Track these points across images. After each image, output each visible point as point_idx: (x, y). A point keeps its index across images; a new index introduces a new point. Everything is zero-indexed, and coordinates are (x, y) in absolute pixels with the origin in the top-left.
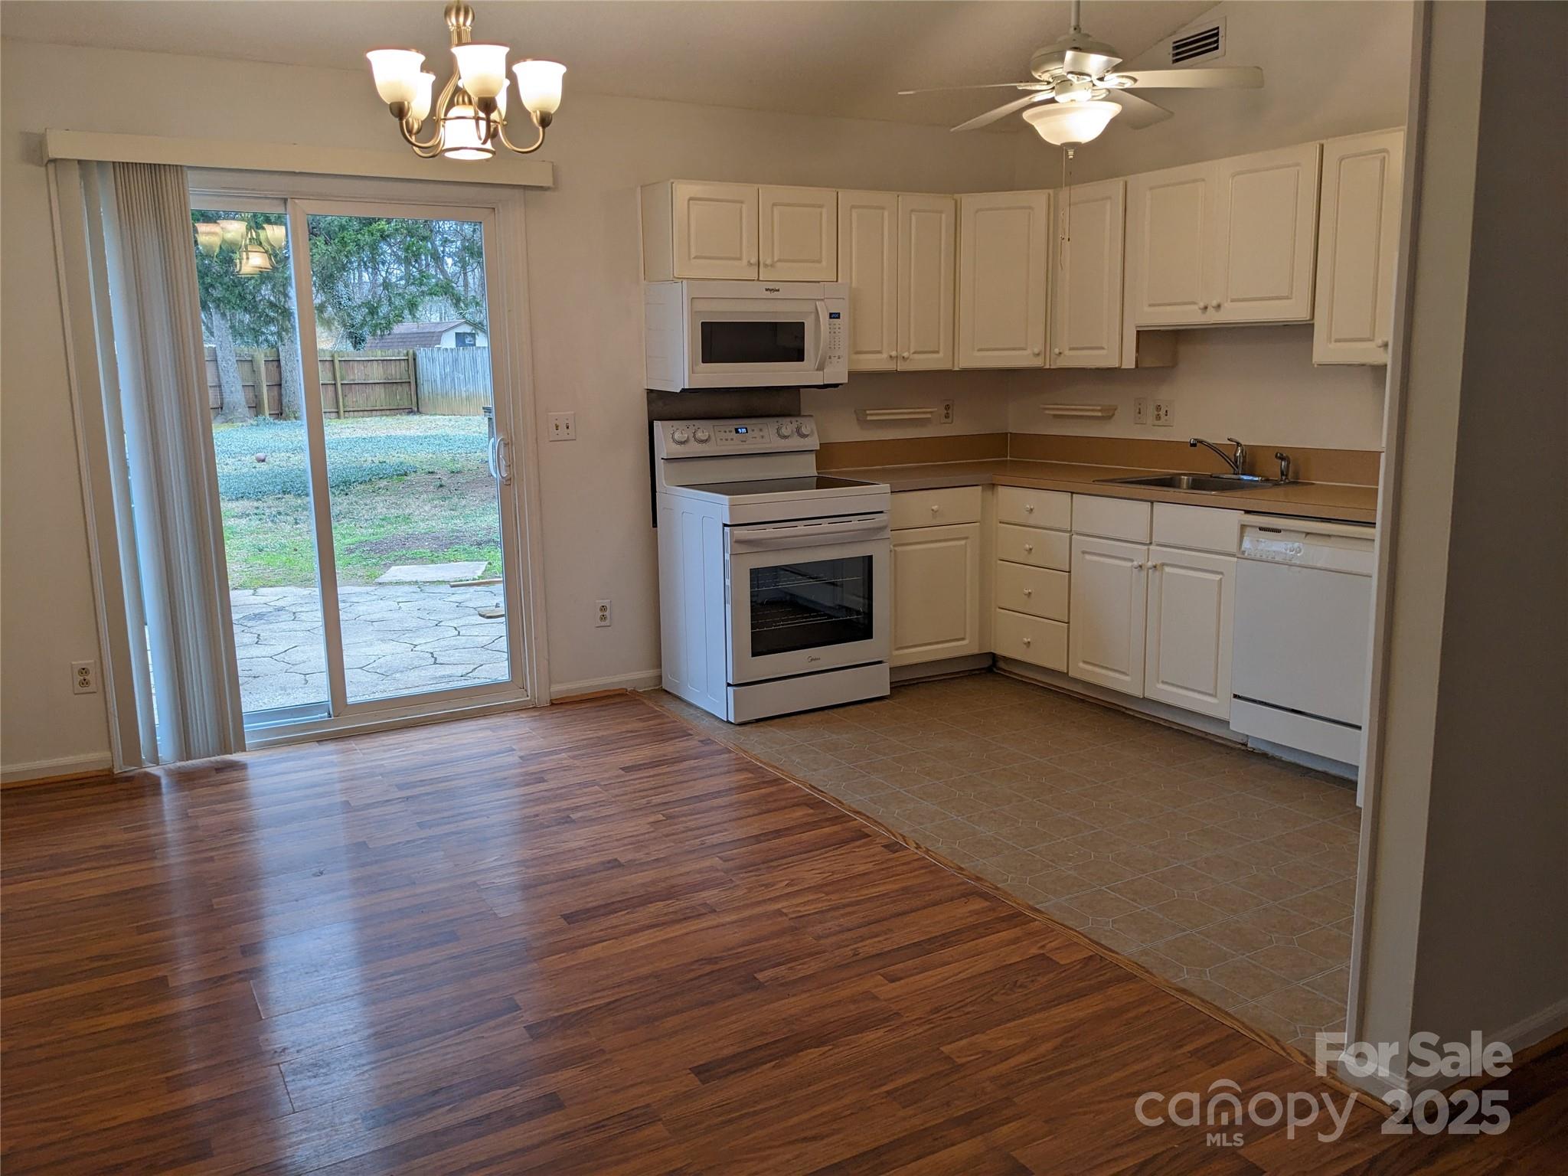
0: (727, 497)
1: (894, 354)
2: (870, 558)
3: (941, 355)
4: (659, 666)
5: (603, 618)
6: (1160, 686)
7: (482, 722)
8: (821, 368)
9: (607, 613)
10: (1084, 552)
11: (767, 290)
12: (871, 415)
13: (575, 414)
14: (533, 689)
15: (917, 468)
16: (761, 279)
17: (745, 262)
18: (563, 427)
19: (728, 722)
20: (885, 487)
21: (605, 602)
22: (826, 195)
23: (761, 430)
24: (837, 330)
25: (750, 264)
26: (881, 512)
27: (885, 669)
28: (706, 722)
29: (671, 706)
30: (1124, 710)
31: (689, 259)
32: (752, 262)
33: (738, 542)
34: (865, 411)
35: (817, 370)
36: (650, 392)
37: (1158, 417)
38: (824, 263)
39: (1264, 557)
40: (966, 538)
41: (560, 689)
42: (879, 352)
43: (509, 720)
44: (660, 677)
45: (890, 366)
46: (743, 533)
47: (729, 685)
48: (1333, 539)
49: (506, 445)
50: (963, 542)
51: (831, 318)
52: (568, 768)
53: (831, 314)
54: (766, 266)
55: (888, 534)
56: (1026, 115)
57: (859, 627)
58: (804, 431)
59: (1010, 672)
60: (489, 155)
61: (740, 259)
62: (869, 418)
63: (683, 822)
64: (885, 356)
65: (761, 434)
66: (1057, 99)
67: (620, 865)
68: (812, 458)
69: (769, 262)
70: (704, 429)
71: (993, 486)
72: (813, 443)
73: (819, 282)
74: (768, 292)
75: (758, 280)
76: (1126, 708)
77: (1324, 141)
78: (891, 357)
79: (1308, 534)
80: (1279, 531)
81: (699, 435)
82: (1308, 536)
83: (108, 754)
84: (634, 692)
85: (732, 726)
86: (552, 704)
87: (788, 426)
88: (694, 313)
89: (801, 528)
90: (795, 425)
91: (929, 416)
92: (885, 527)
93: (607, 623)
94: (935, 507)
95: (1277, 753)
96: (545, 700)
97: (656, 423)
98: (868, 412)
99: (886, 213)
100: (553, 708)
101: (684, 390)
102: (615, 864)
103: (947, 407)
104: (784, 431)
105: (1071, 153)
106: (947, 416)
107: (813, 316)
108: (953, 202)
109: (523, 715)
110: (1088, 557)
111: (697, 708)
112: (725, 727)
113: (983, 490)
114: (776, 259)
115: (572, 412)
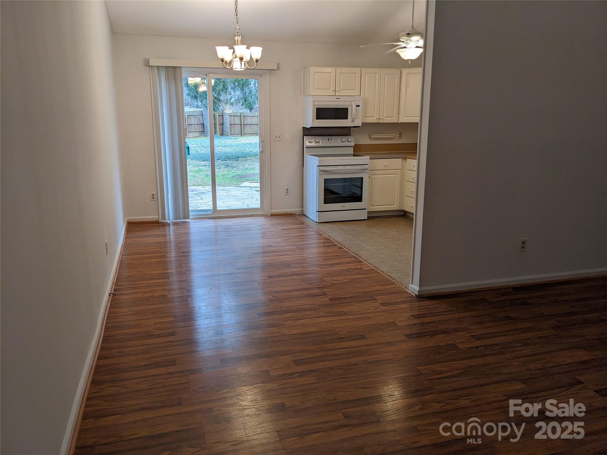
0: (318, 158)
1: (378, 117)
2: (362, 178)
3: (394, 118)
4: (303, 208)
5: (287, 192)
7: (252, 218)
8: (353, 121)
11: (336, 98)
12: (372, 136)
13: (281, 134)
14: (266, 210)
15: (388, 153)
16: (336, 95)
17: (331, 90)
18: (278, 137)
19: (317, 222)
20: (368, 157)
21: (288, 188)
22: (358, 70)
23: (336, 140)
24: (358, 110)
25: (332, 91)
26: (367, 164)
27: (366, 211)
28: (311, 222)
29: (304, 218)
31: (314, 89)
32: (333, 90)
33: (321, 171)
34: (371, 135)
35: (352, 122)
36: (304, 128)
38: (356, 90)
40: (396, 174)
41: (274, 211)
42: (374, 117)
43: (259, 218)
44: (303, 211)
45: (377, 121)
46: (321, 168)
47: (317, 211)
49: (262, 142)
50: (395, 175)
51: (357, 106)
52: (269, 228)
53: (357, 105)
54: (337, 91)
55: (368, 171)
56: (397, 51)
57: (359, 199)
58: (349, 140)
59: (409, 216)
60: (244, 69)
61: (330, 89)
62: (372, 137)
64: (375, 118)
65: (336, 141)
66: (407, 46)
67: (271, 246)
68: (352, 148)
70: (318, 139)
71: (406, 159)
72: (353, 144)
73: (353, 96)
74: (337, 99)
75: (334, 95)
78: (377, 118)
81: (316, 141)
83: (158, 216)
84: (295, 214)
85: (317, 223)
86: (271, 215)
87: (344, 139)
88: (314, 105)
89: (340, 168)
90: (347, 138)
91: (393, 137)
92: (367, 169)
93: (288, 194)
94: (385, 164)
96: (269, 214)
97: (304, 137)
98: (372, 135)
99: (377, 75)
100: (272, 216)
101: (310, 127)
103: (400, 134)
104: (343, 140)
105: (410, 62)
106: (400, 137)
107: (351, 106)
108: (400, 71)
109: (263, 217)
111: (311, 219)
112: (315, 223)
113: (402, 160)
114: (341, 89)
115: (281, 133)
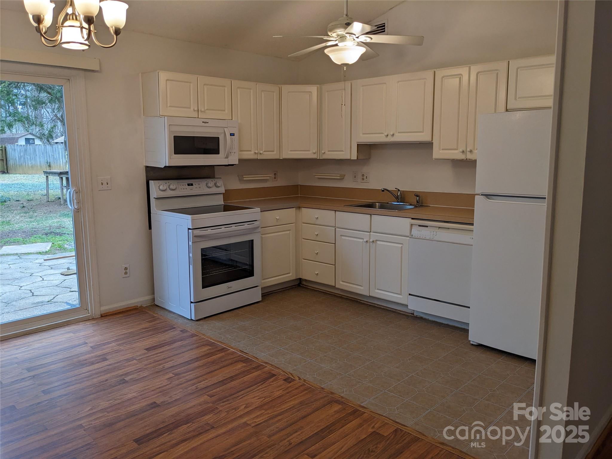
0: (190, 216)
1: (256, 152)
2: (252, 241)
3: (275, 152)
4: (153, 293)
5: (126, 273)
6: (377, 291)
7: (67, 329)
8: (227, 157)
9: (128, 271)
10: (341, 236)
11: (203, 122)
12: (245, 177)
14: (92, 309)
16: (199, 117)
17: (192, 109)
18: (105, 183)
19: (191, 320)
20: (258, 209)
21: (127, 266)
22: (227, 82)
23: (199, 184)
24: (233, 141)
25: (194, 110)
26: (256, 221)
27: (259, 289)
28: (180, 321)
29: (161, 313)
30: (359, 301)
31: (167, 107)
32: (195, 109)
33: (196, 236)
34: (243, 176)
35: (226, 158)
36: (147, 167)
37: (363, 179)
38: (226, 111)
39: (421, 237)
40: (290, 230)
41: (106, 308)
42: (250, 151)
43: (80, 326)
44: (154, 299)
45: (255, 157)
46: (197, 232)
47: (191, 302)
48: (450, 229)
49: (76, 193)
50: (288, 232)
51: (231, 135)
52: (117, 351)
53: (231, 134)
54: (202, 111)
55: (260, 230)
56: (326, 51)
57: (249, 273)
58: (218, 184)
59: (308, 286)
60: (87, 47)
61: (190, 108)
62: (245, 179)
63: (184, 377)
64: (253, 152)
65: (200, 186)
66: (338, 44)
67: (158, 406)
68: (222, 196)
69: (203, 110)
70: (173, 184)
71: (299, 208)
72: (222, 190)
73: (225, 120)
74: (204, 123)
75: (198, 118)
76: (360, 300)
77: (435, 70)
78: (255, 153)
79: (439, 228)
80: (427, 227)
81: (171, 187)
82: (440, 229)
84: (141, 307)
85: (193, 322)
86: (102, 316)
87: (211, 183)
88: (170, 132)
89: (223, 229)
90: (214, 182)
91: (269, 178)
92: (259, 227)
93: (128, 275)
94: (278, 218)
95: (427, 317)
96: (98, 314)
97: (151, 183)
98: (244, 176)
99: (252, 91)
100: (103, 318)
101: (165, 167)
102: (154, 405)
103: (275, 174)
104: (210, 185)
105: (345, 68)
106: (275, 178)
107: (223, 135)
108: (278, 88)
109: (88, 323)
110: (343, 237)
111: (174, 313)
112: (190, 322)
113: (296, 209)
114: (206, 109)
115: (110, 177)
